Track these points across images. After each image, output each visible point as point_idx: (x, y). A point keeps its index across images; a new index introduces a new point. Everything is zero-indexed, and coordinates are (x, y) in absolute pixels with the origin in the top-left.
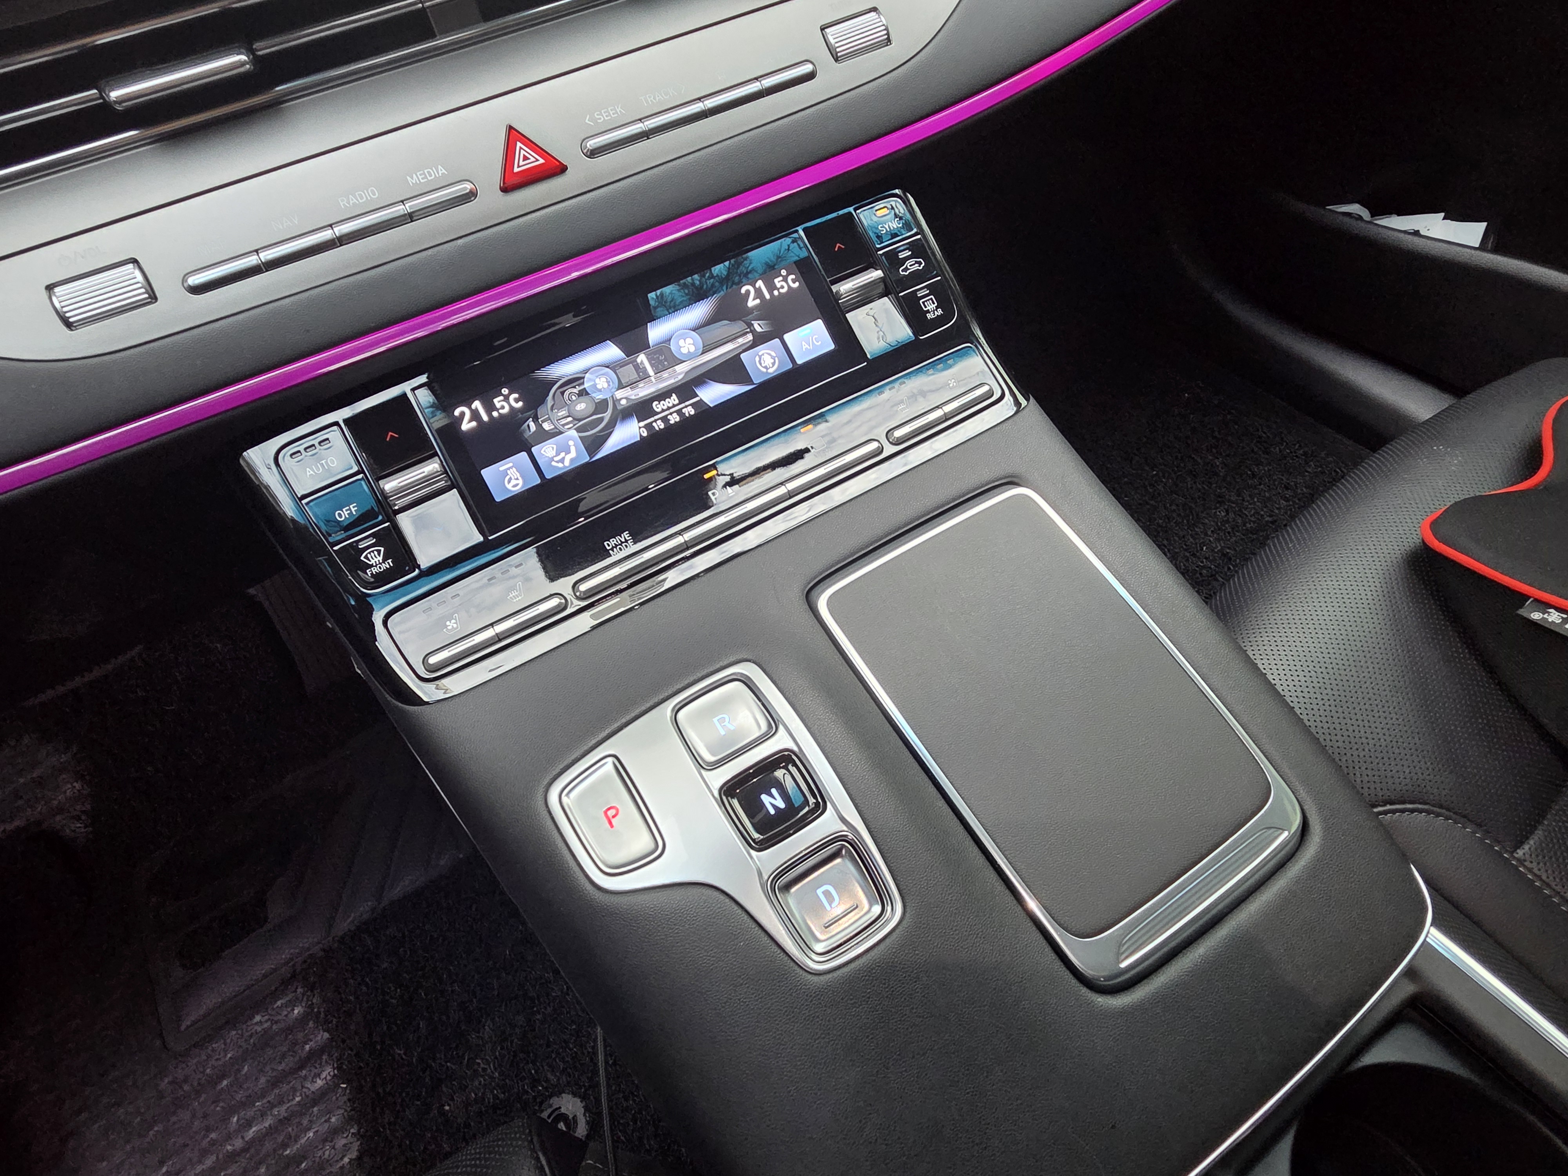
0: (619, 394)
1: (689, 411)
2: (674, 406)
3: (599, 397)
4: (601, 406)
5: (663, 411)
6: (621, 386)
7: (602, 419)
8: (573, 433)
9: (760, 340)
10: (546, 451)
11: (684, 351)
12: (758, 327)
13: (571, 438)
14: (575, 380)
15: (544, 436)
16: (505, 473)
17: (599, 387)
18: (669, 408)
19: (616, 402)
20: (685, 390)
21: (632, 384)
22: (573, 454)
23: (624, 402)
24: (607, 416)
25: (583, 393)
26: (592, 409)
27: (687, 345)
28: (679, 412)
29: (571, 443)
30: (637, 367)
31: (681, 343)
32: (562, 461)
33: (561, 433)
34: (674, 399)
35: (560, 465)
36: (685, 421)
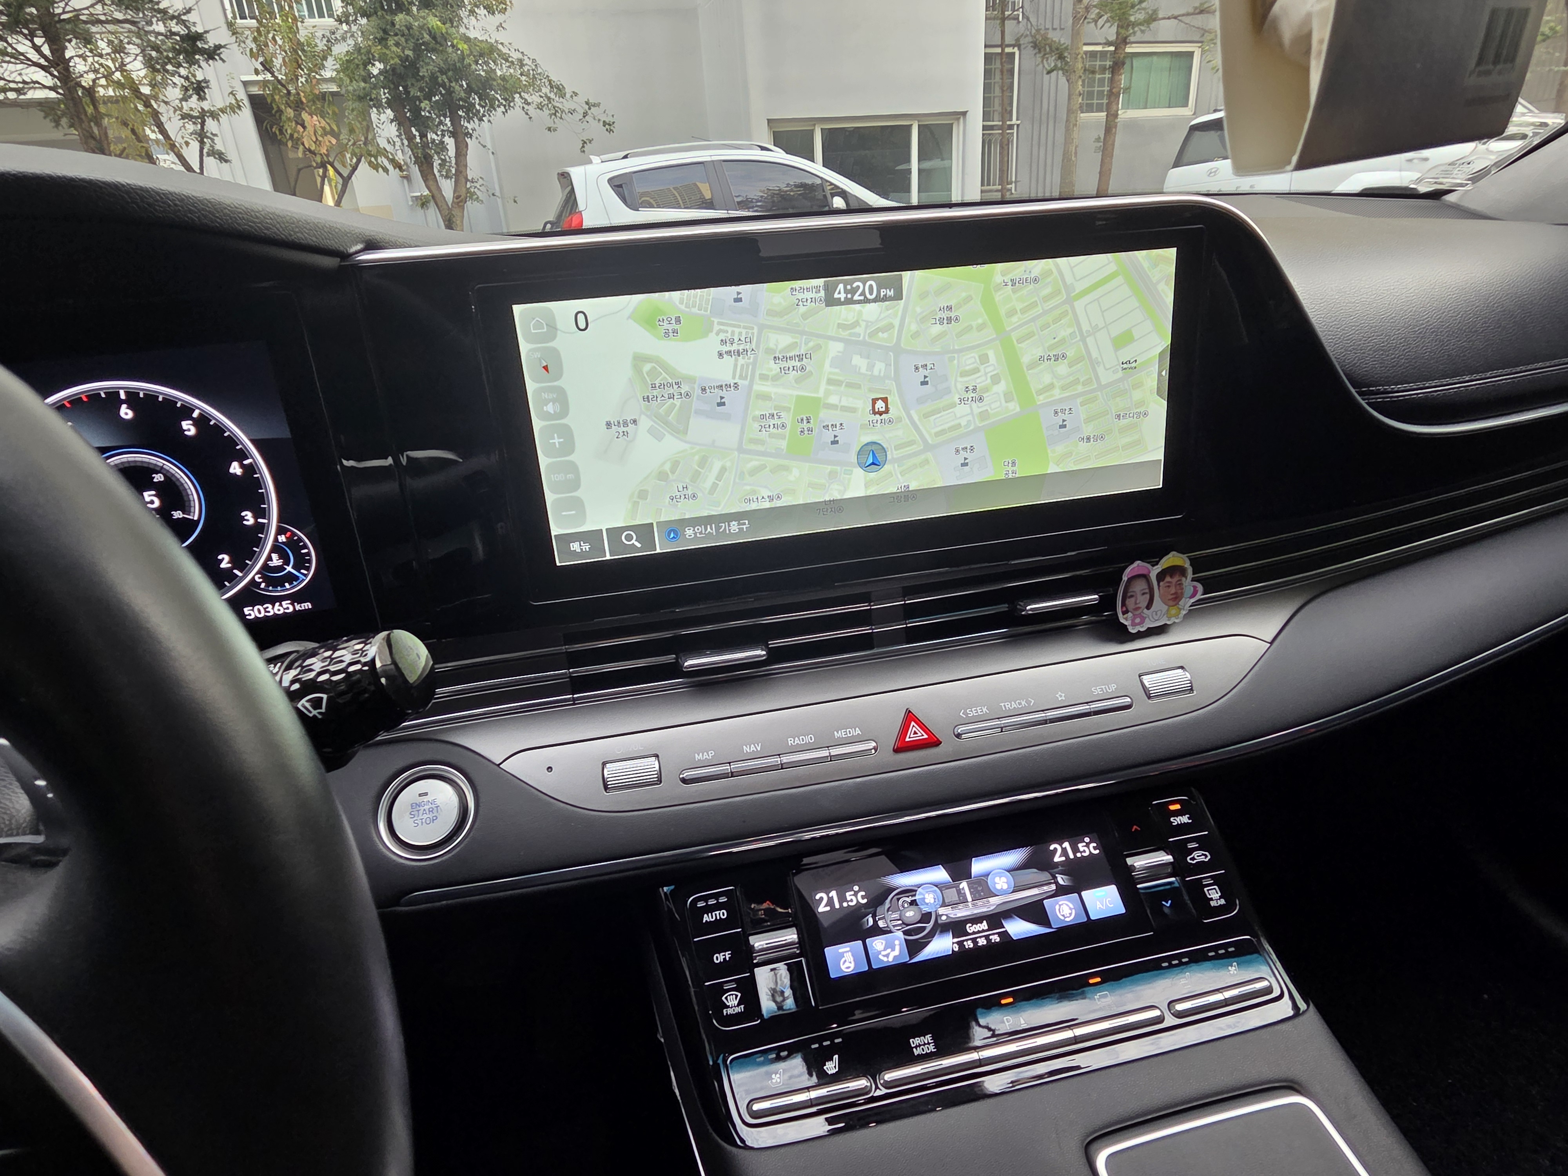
0: (941, 911)
1: (995, 938)
2: (983, 931)
3: (926, 909)
4: (926, 917)
5: (974, 933)
6: (944, 905)
7: (924, 928)
8: (900, 934)
9: (1061, 891)
10: (877, 944)
11: (998, 887)
12: (1061, 879)
13: (898, 938)
14: (909, 891)
15: (876, 931)
16: (842, 955)
17: (927, 901)
18: (979, 932)
19: (938, 916)
20: (995, 920)
21: (953, 905)
22: (897, 952)
23: (944, 918)
24: (929, 926)
25: (913, 903)
26: (918, 918)
27: (1001, 883)
28: (987, 937)
29: (897, 942)
30: (960, 892)
31: (997, 880)
32: (887, 956)
33: (890, 932)
34: (984, 925)
35: (885, 959)
36: (990, 945)
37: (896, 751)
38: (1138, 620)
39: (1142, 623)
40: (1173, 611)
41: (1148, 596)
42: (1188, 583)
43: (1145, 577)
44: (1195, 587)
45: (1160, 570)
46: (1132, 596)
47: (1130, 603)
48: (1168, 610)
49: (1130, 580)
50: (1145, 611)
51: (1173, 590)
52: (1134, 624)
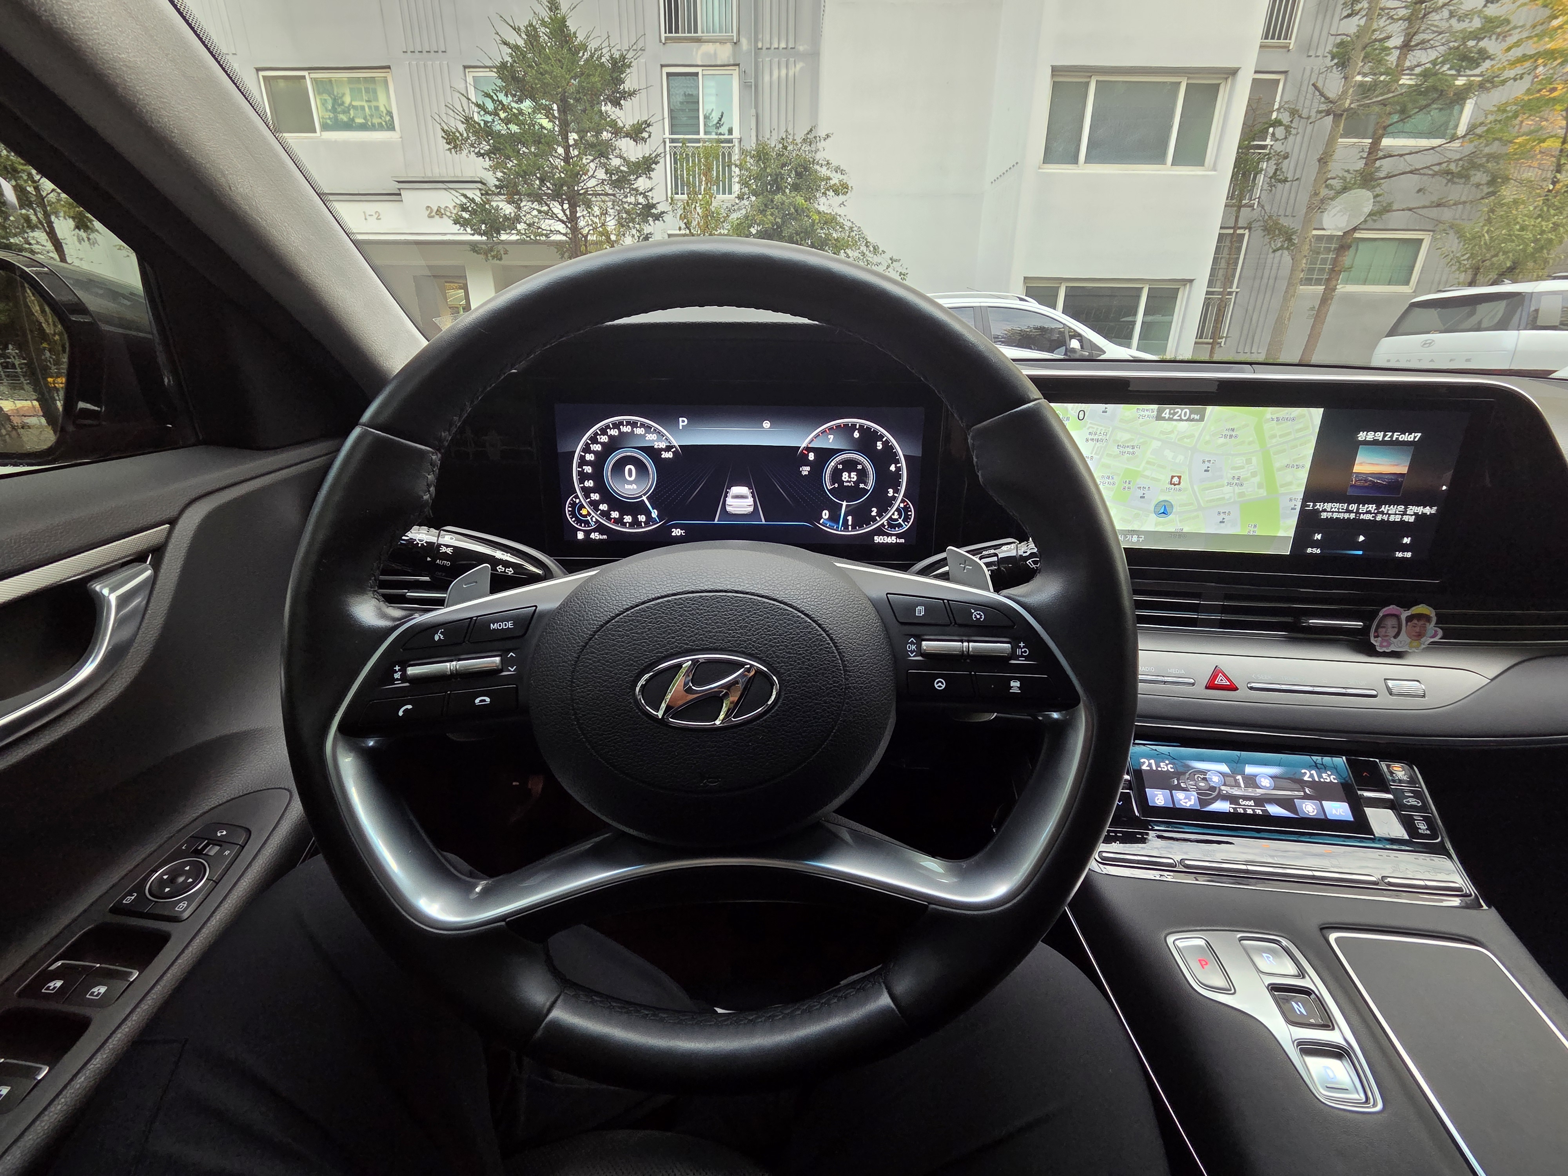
0: (1223, 788)
1: (1259, 812)
2: (1251, 806)
3: (1212, 784)
4: (1213, 789)
5: (1244, 805)
6: (1225, 785)
7: (1211, 794)
8: (1195, 793)
9: (1306, 797)
10: (1180, 796)
11: (1263, 784)
12: (1307, 790)
13: (1193, 795)
14: (1204, 772)
15: (1179, 788)
16: (1157, 795)
17: (1213, 780)
18: (1248, 806)
19: (1220, 790)
20: (1260, 801)
21: (1231, 786)
22: (1192, 802)
23: (1224, 792)
24: (1215, 794)
25: (1205, 779)
26: (1207, 787)
27: (1266, 782)
28: (1253, 810)
29: (1193, 798)
30: (1236, 781)
31: (1262, 780)
32: (1186, 803)
33: (1189, 791)
34: (1252, 803)
35: (1184, 804)
36: (1254, 816)
37: (1207, 687)
38: (1385, 644)
39: (1387, 646)
40: (1415, 643)
41: (1396, 630)
42: (1431, 627)
43: (1397, 617)
44: (1436, 631)
45: (1409, 614)
46: (1384, 627)
47: (1382, 631)
48: (1411, 643)
49: (1385, 616)
50: (1392, 639)
51: (1418, 629)
52: (1381, 646)
